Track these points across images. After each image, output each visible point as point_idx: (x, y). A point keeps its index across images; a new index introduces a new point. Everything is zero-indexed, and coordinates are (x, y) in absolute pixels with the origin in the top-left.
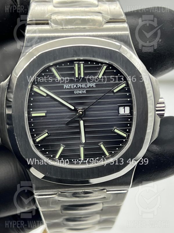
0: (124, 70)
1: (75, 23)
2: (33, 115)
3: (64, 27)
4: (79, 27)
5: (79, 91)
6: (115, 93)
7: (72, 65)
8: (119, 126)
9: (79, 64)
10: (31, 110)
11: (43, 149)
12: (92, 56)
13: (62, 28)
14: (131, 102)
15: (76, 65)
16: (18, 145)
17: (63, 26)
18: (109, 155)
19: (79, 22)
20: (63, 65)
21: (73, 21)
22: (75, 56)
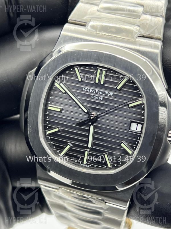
0: (141, 87)
1: (109, 30)
2: (49, 108)
3: (98, 33)
4: (112, 35)
5: (96, 97)
7: (95, 70)
9: (101, 71)
10: (49, 103)
11: (52, 143)
12: (113, 66)
15: (99, 71)
16: (28, 131)
17: (98, 31)
18: (110, 167)
19: (113, 30)
20: (87, 68)
21: (108, 28)
22: (97, 61)
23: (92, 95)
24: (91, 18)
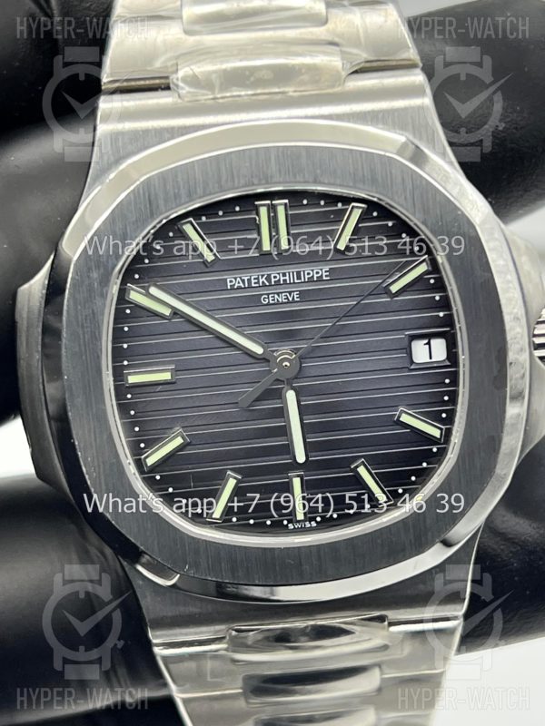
1: (252, 79)
2: (132, 379)
3: (220, 95)
4: (267, 91)
5: (276, 296)
6: (397, 296)
7: (249, 211)
8: (414, 403)
9: (272, 208)
10: (126, 363)
11: (171, 490)
12: (311, 180)
13: (211, 97)
14: (449, 321)
15: (263, 211)
16: (87, 477)
17: (216, 90)
18: (386, 500)
19: (265, 75)
20: (221, 213)
21: (247, 74)
23: (262, 295)
24: (177, 58)
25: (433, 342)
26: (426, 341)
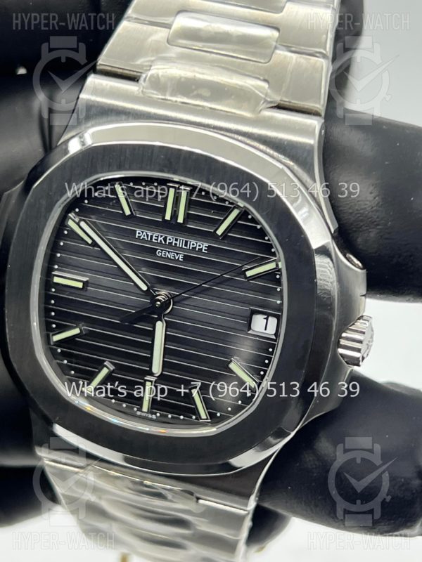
1: (195, 93)
2: (56, 280)
3: (169, 98)
4: (201, 104)
5: (167, 253)
6: (250, 279)
10: (56, 267)
11: (65, 362)
13: (163, 97)
15: (172, 191)
17: (168, 93)
18: (205, 418)
21: (194, 87)
23: (158, 249)
25: (270, 318)
26: (265, 317)
